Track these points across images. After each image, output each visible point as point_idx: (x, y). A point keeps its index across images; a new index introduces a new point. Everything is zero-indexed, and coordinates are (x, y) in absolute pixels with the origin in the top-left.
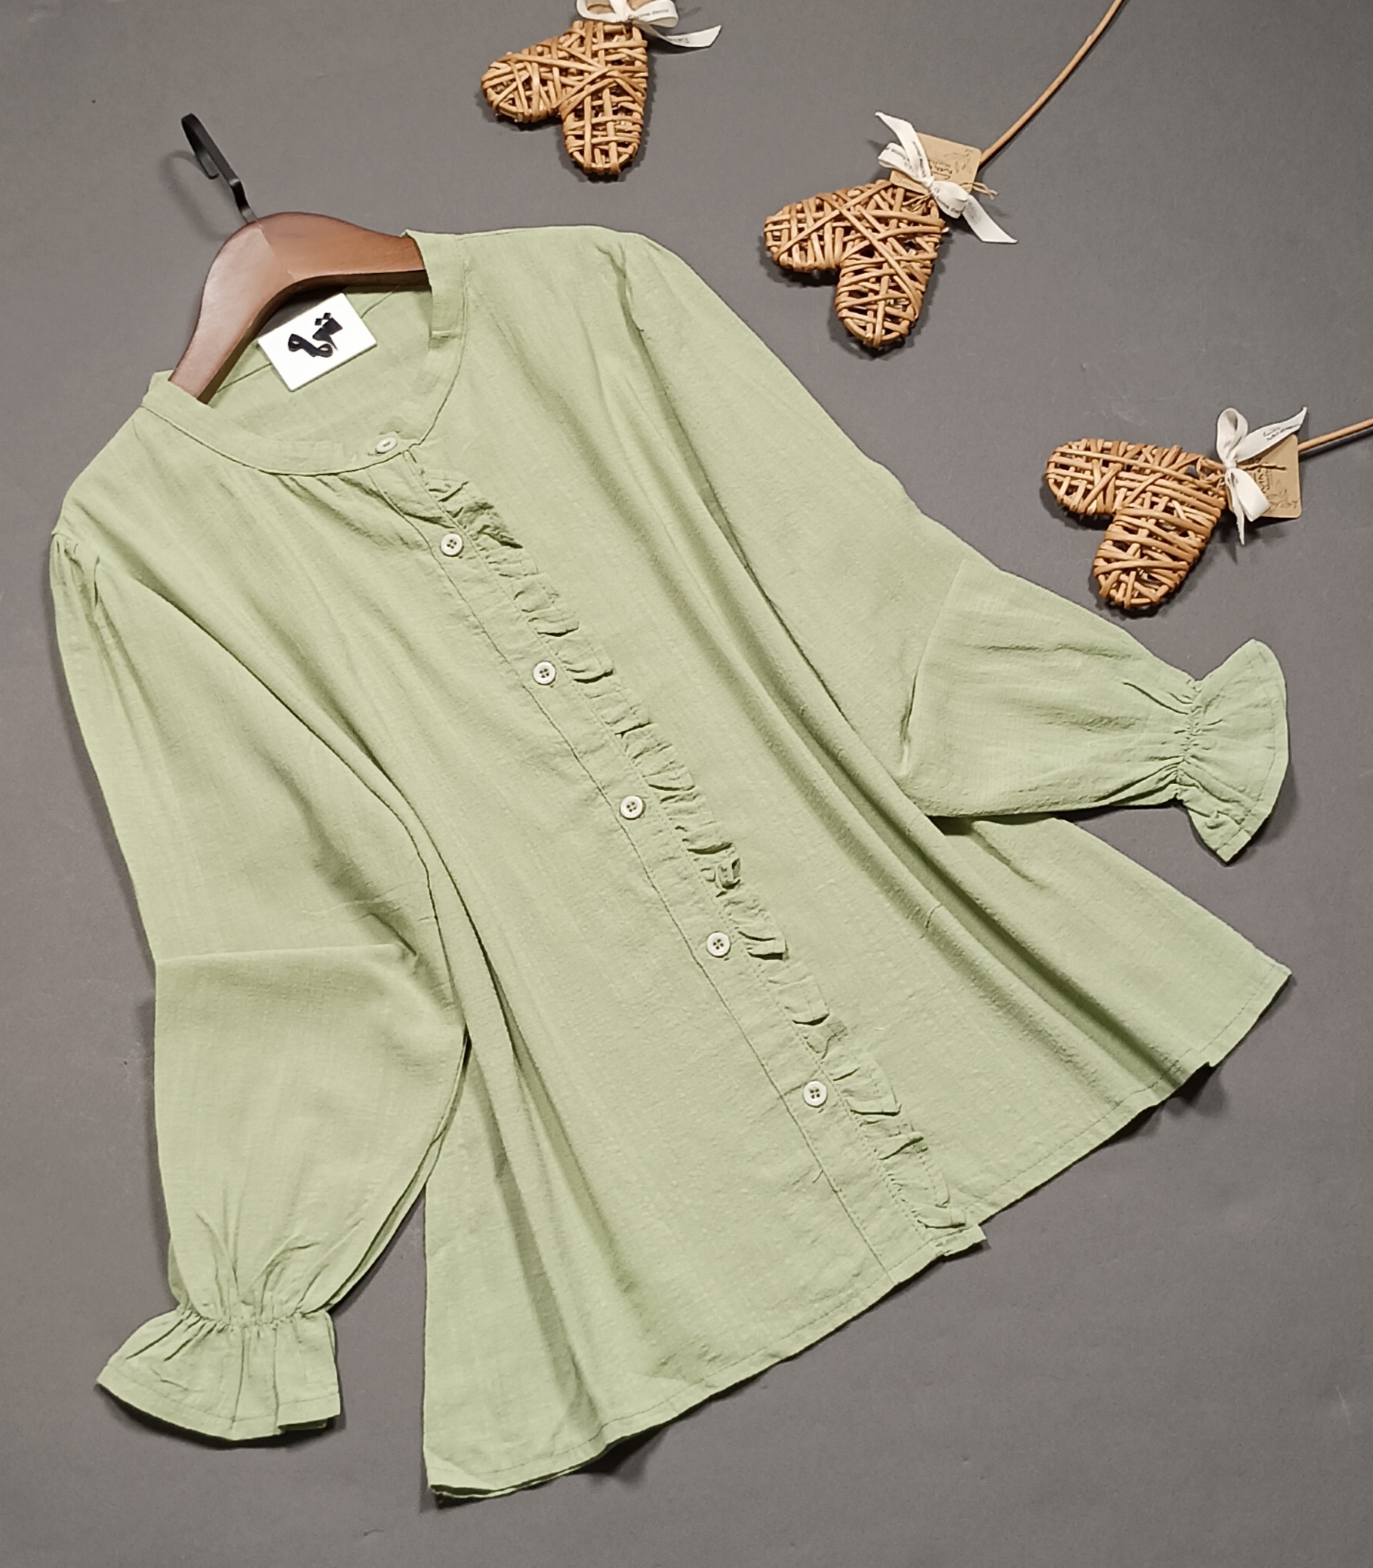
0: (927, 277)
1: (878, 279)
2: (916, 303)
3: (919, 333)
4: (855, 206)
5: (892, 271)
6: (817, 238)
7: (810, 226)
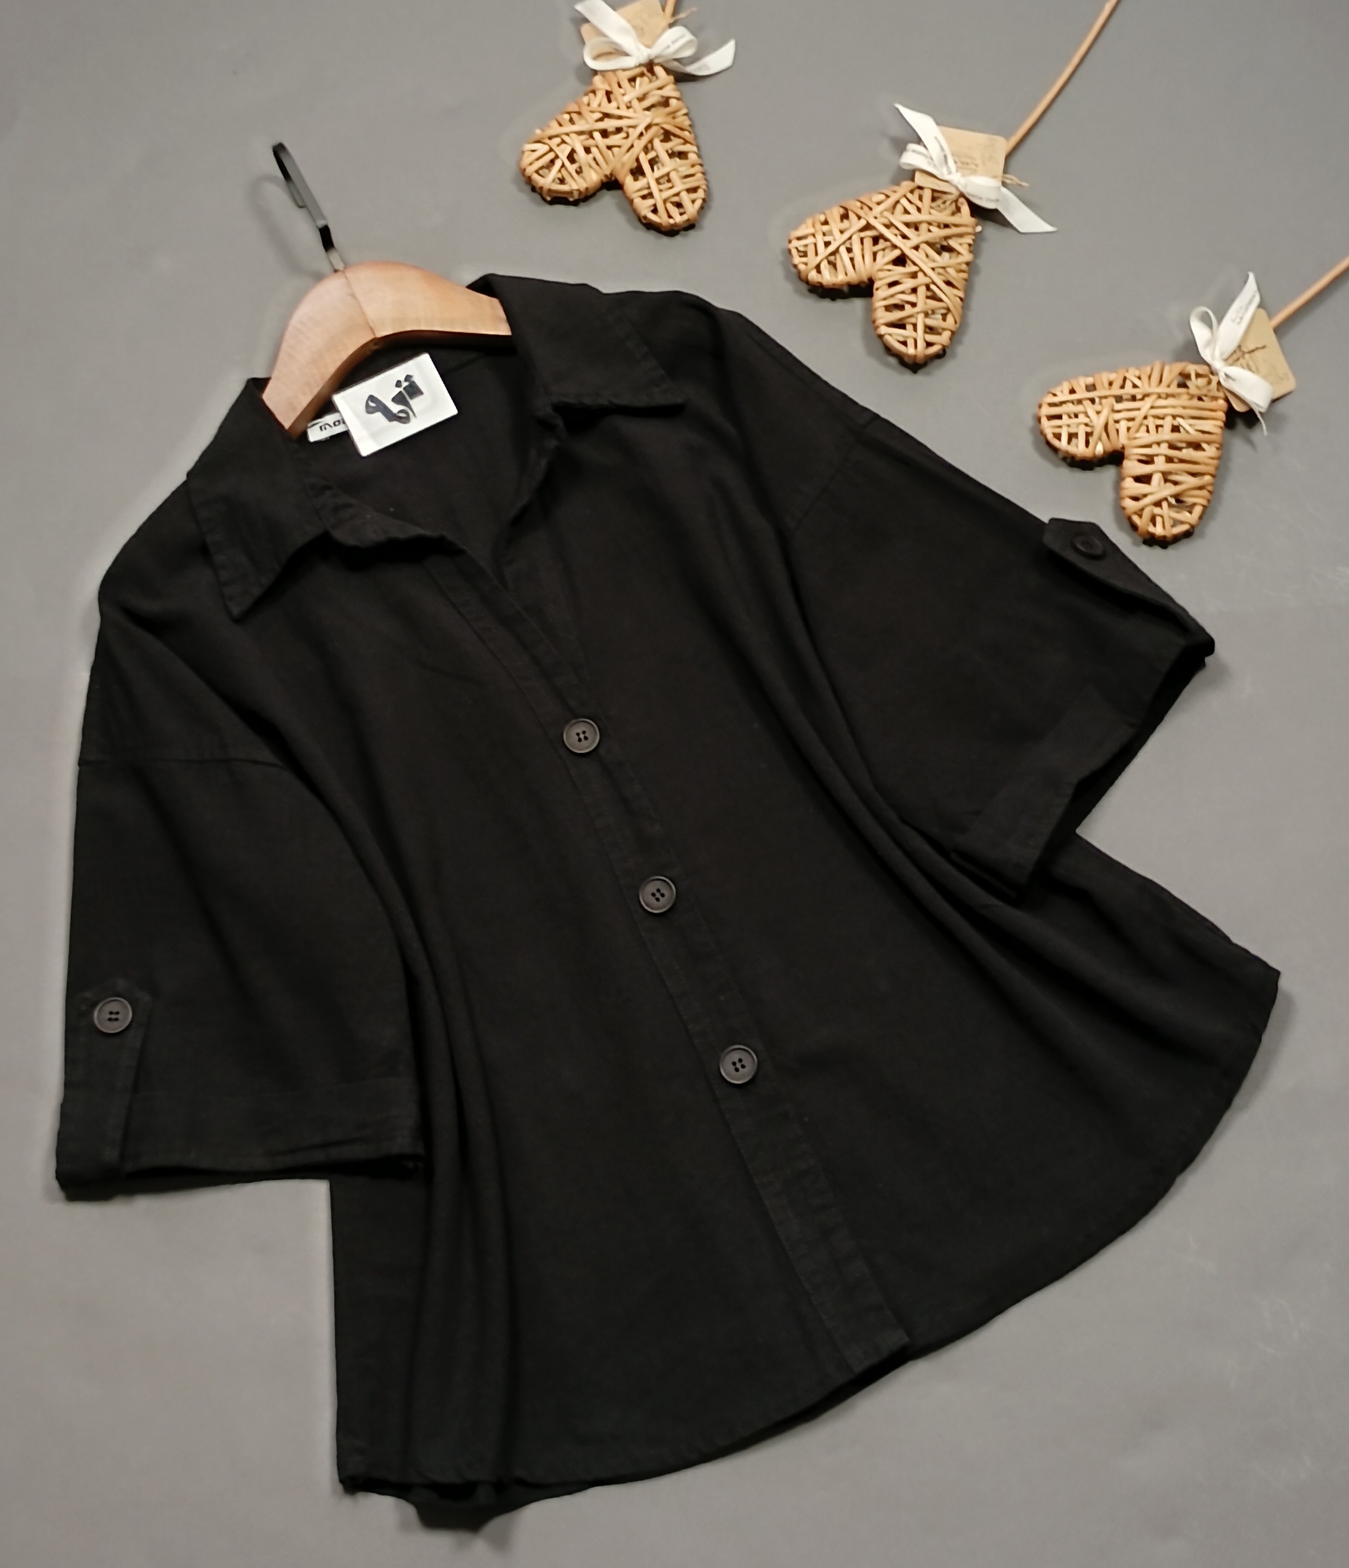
0: (964, 282)
1: (914, 291)
2: (956, 311)
3: (960, 342)
4: (881, 213)
5: (927, 280)
6: (845, 250)
7: (838, 239)
